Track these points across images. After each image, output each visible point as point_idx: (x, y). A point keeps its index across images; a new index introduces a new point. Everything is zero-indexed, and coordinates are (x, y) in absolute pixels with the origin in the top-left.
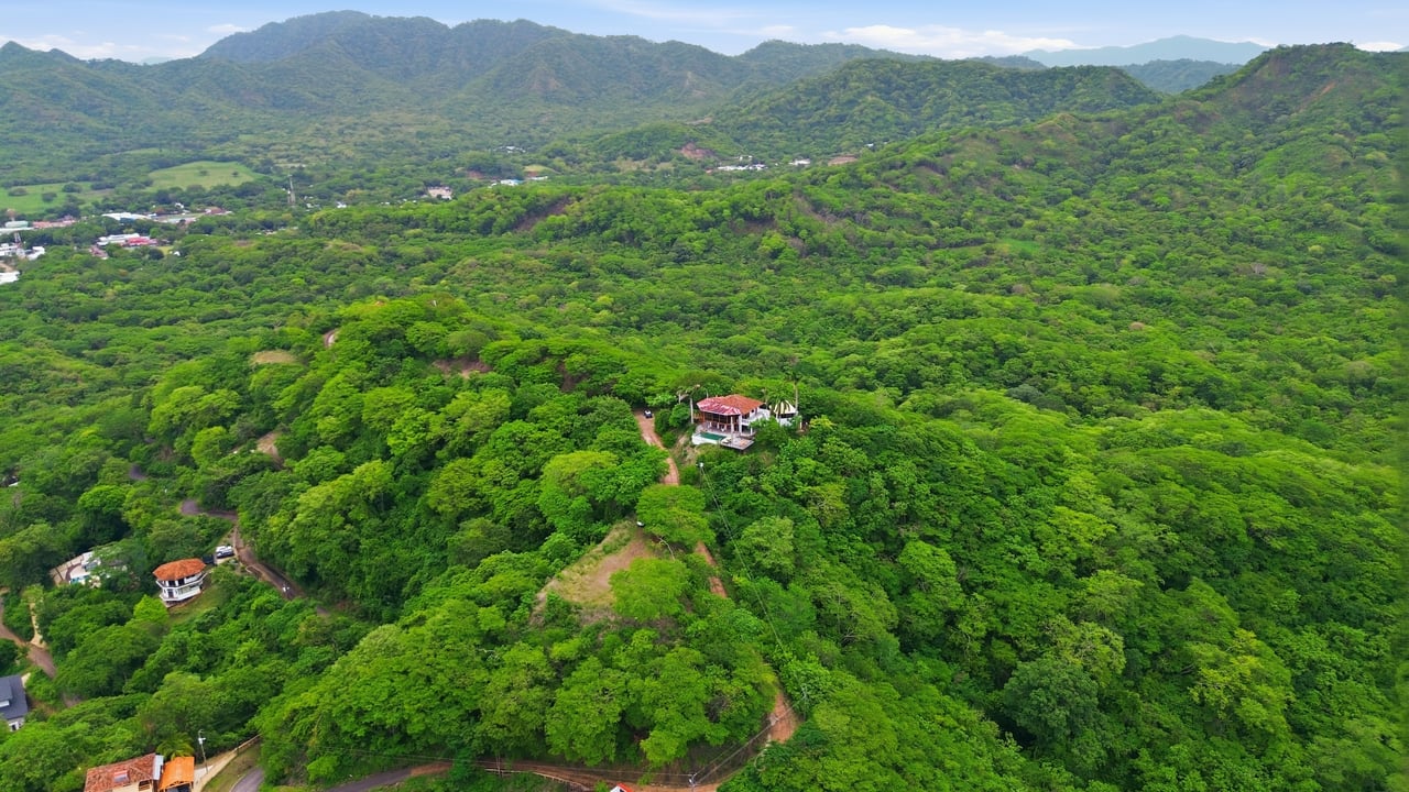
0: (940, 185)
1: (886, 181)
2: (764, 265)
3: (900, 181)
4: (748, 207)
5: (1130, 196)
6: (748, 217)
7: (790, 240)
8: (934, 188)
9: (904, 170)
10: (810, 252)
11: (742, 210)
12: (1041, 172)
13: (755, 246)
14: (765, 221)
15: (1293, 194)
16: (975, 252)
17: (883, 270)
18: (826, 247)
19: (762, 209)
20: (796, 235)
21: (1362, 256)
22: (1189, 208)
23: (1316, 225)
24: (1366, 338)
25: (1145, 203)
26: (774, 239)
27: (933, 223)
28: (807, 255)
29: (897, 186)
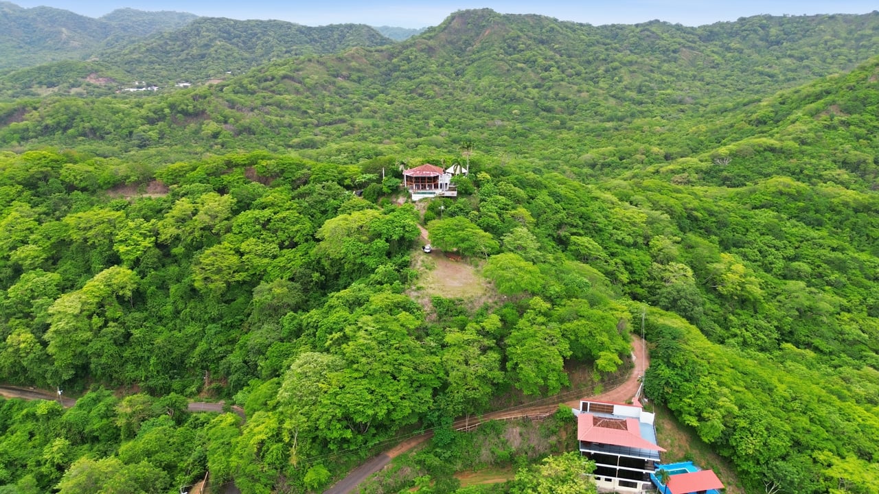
0: (301, 90)
1: (264, 89)
2: (212, 143)
3: (275, 88)
4: (183, 106)
5: (412, 91)
6: (185, 113)
7: (223, 126)
8: (297, 92)
9: (275, 81)
10: (239, 133)
11: (179, 109)
12: (354, 81)
13: (196, 132)
14: (199, 115)
15: (490, 87)
16: (344, 126)
17: (296, 140)
18: (250, 129)
19: (194, 107)
20: (226, 122)
21: (537, 115)
22: (446, 96)
23: (511, 100)
24: (571, 148)
25: (421, 95)
26: (210, 127)
27: (309, 111)
28: (238, 135)
29: (273, 92)
